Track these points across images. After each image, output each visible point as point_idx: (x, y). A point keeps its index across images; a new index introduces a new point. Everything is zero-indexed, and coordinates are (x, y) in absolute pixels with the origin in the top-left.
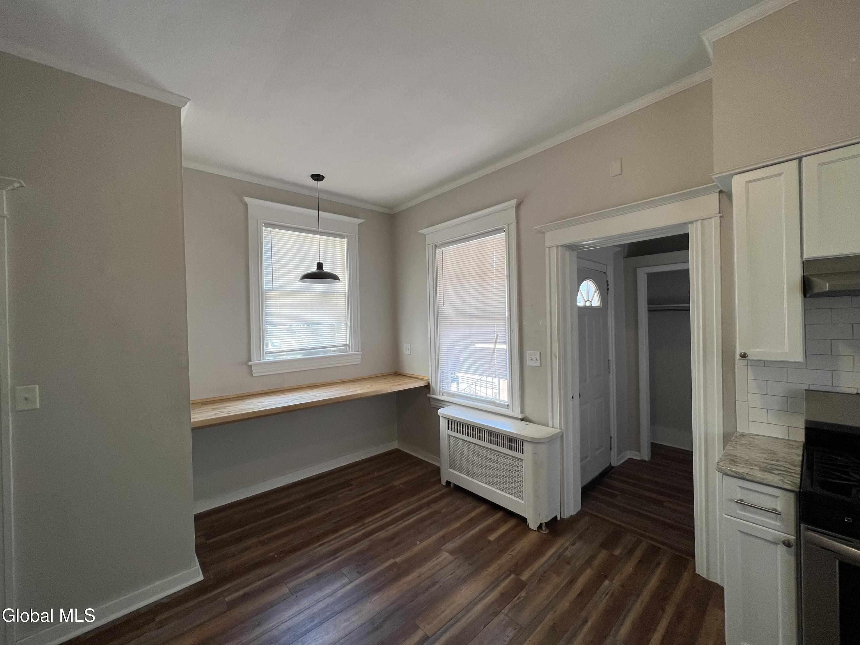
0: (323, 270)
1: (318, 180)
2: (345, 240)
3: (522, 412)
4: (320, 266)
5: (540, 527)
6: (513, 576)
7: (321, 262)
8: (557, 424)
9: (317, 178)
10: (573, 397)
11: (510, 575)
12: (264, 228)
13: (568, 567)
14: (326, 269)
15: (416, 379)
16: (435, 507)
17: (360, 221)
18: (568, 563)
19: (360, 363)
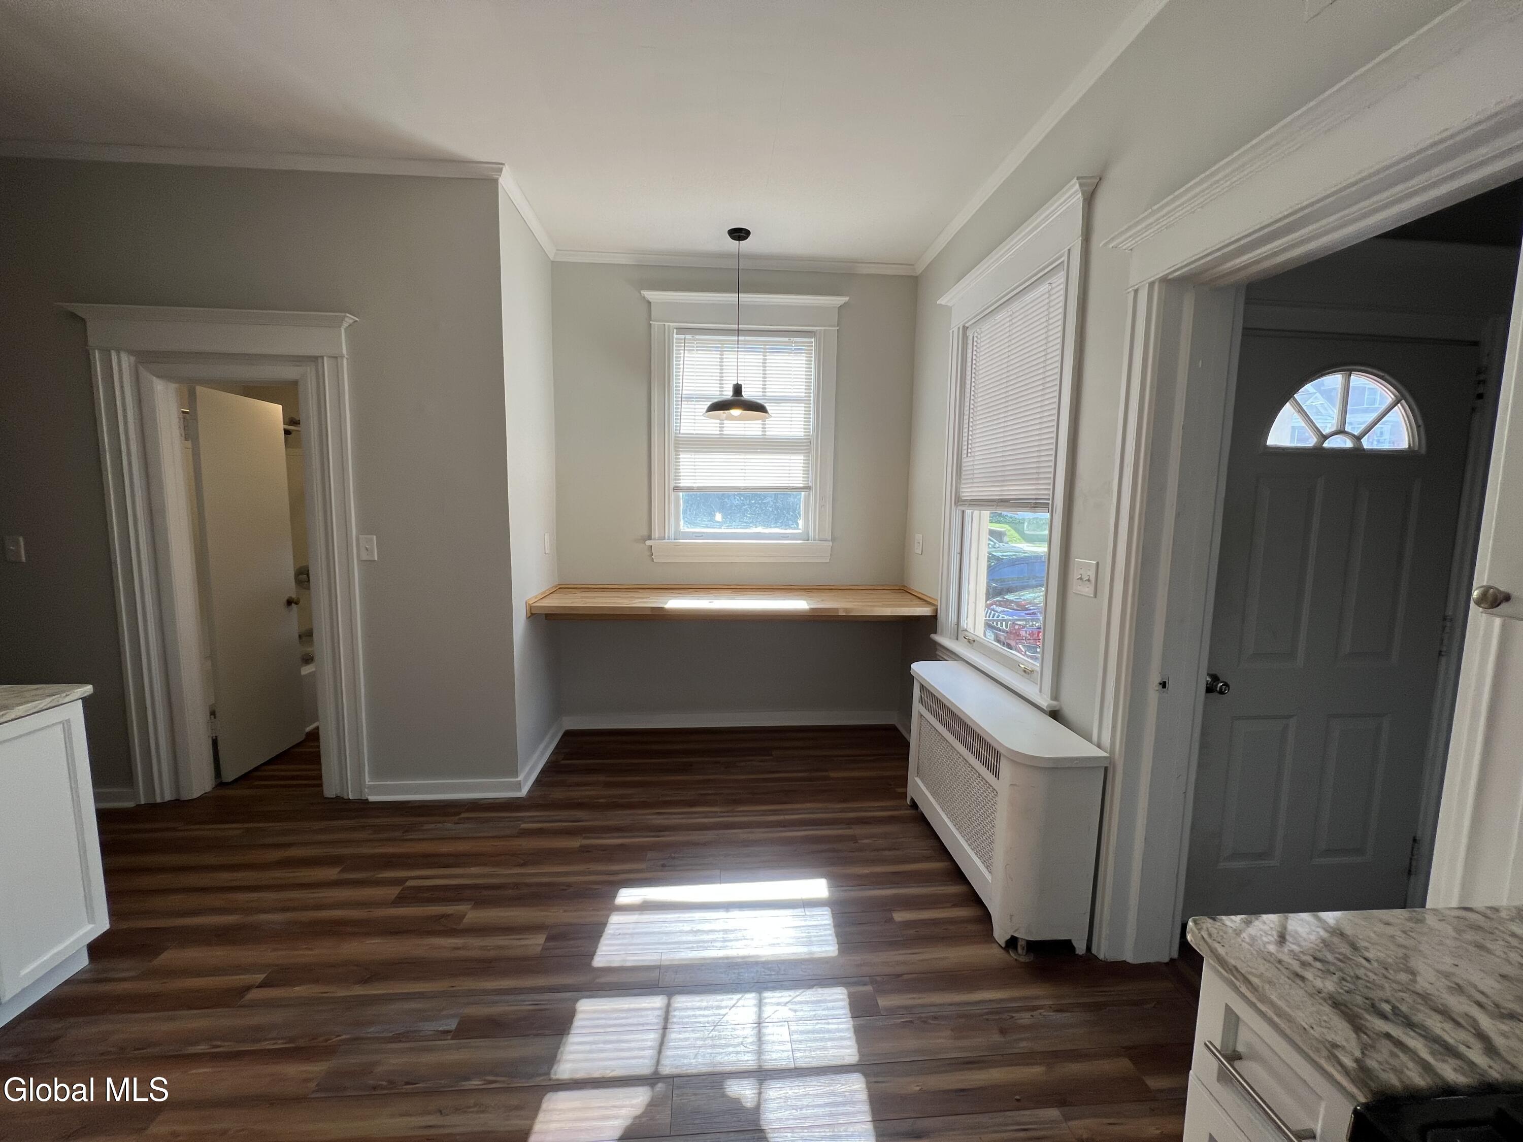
0: (742, 396)
1: (740, 238)
2: (813, 340)
3: (1055, 696)
4: (738, 390)
5: (1012, 943)
6: (869, 988)
7: (739, 383)
8: (1106, 739)
9: (739, 234)
10: (1164, 685)
11: (865, 985)
12: (675, 336)
13: (996, 1038)
14: (748, 394)
15: (924, 603)
16: (857, 830)
17: (841, 300)
18: (1003, 1032)
19: (828, 561)
